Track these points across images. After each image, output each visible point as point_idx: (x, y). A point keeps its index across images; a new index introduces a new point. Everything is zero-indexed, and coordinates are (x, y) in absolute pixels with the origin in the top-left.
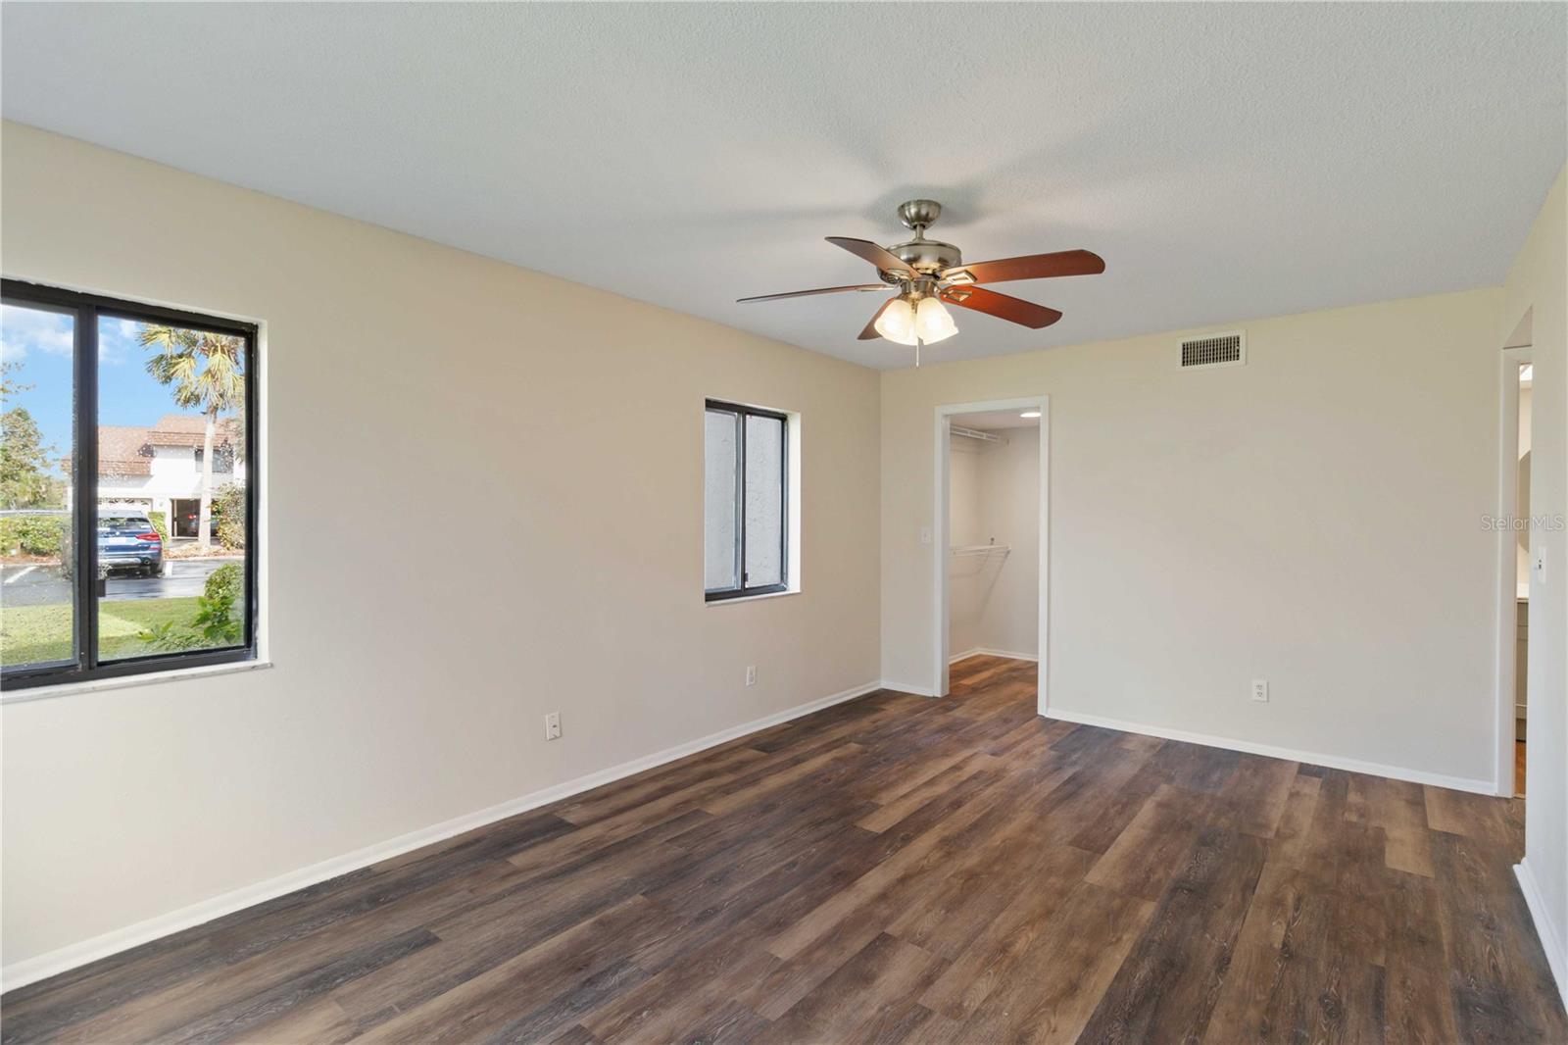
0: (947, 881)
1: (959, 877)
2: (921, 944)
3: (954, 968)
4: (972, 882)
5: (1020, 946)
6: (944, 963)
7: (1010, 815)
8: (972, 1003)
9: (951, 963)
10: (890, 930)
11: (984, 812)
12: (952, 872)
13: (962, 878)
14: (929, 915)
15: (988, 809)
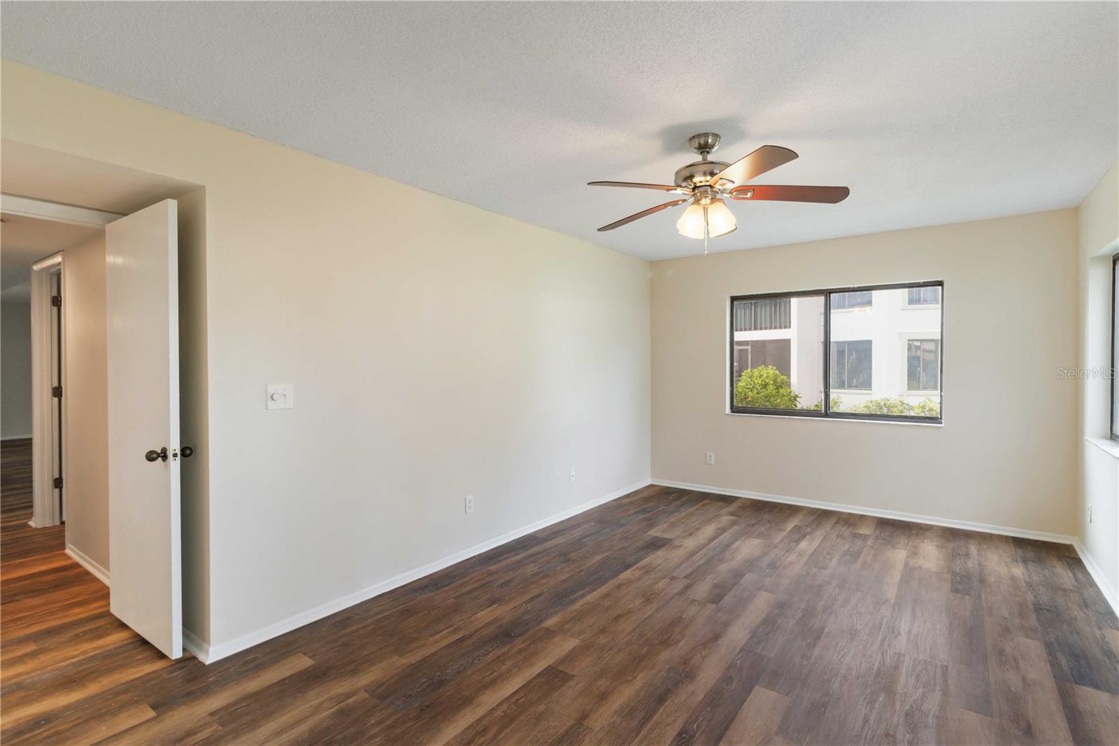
0: (683, 636)
1: (675, 641)
2: (694, 601)
3: (675, 592)
4: (666, 637)
5: (639, 601)
6: (680, 593)
7: (619, 720)
8: (666, 581)
9: (677, 593)
10: (713, 606)
11: (650, 725)
12: (680, 644)
13: (673, 640)
14: (692, 614)
15: (644, 732)
